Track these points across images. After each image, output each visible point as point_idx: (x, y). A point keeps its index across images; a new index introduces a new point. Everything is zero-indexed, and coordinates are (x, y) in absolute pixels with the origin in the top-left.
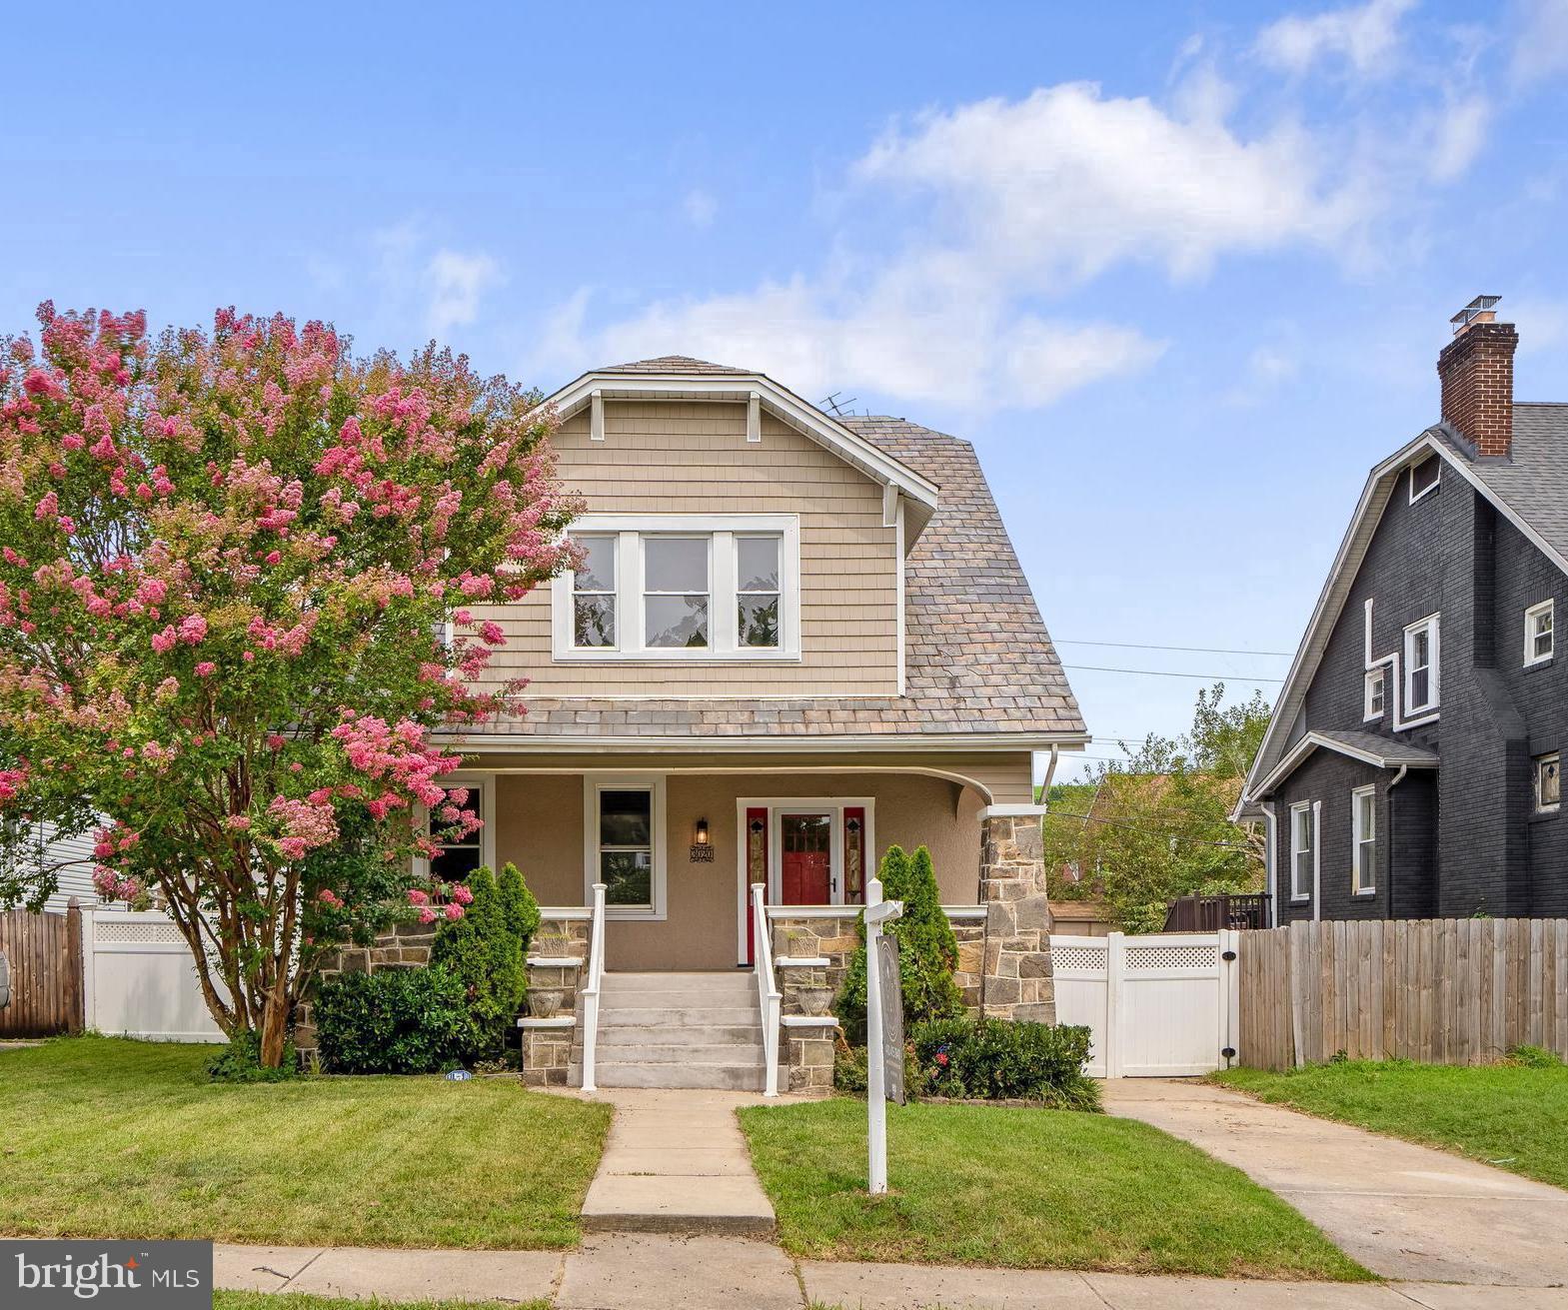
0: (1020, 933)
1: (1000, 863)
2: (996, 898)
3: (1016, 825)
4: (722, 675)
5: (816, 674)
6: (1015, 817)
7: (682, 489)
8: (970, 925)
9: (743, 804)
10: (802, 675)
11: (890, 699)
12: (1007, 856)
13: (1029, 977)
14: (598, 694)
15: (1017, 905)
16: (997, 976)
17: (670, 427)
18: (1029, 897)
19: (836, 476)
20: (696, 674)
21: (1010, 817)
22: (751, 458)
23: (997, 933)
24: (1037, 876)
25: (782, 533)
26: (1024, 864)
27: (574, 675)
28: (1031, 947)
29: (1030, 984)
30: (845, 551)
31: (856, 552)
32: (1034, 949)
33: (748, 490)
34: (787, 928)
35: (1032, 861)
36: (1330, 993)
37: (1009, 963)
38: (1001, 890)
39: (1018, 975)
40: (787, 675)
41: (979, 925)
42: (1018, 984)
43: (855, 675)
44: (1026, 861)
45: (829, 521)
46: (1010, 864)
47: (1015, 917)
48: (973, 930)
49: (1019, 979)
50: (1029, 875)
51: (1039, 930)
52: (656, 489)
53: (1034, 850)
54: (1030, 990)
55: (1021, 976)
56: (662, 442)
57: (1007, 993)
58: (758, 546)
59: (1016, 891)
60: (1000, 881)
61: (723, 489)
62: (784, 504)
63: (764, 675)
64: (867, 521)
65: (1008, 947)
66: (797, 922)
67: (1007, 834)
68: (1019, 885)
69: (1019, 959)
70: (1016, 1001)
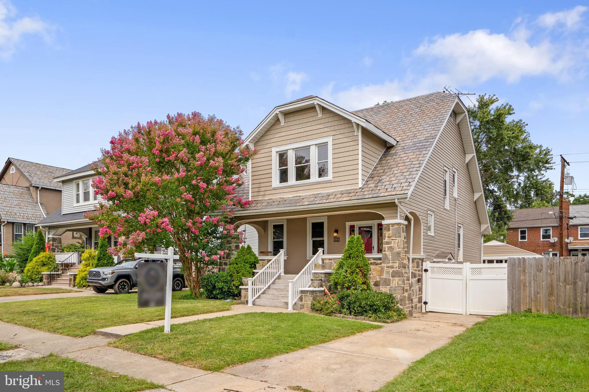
0: (392, 263)
1: (386, 240)
2: (385, 251)
3: (392, 227)
4: (312, 187)
5: (336, 184)
6: (391, 224)
7: (302, 135)
8: (378, 260)
9: (348, 224)
10: (333, 184)
11: (356, 189)
12: (389, 237)
13: (394, 277)
14: (282, 196)
15: (391, 253)
16: (384, 277)
17: (300, 117)
18: (395, 250)
19: (342, 122)
20: (306, 188)
21: (390, 224)
22: (319, 122)
23: (384, 262)
24: (398, 243)
25: (327, 142)
26: (394, 240)
27: (277, 191)
28: (395, 267)
29: (394, 280)
30: (344, 145)
31: (348, 144)
32: (396, 268)
33: (319, 131)
34: (327, 261)
35: (396, 239)
36: (524, 286)
37: (388, 273)
38: (386, 248)
39: (391, 276)
40: (329, 185)
41: (381, 260)
42: (390, 280)
43: (347, 183)
44: (394, 239)
45: (340, 136)
46: (389, 240)
47: (390, 257)
48: (379, 262)
49: (391, 278)
50: (395, 243)
51: (398, 262)
52: (296, 136)
53: (397, 235)
54: (394, 282)
55: (392, 277)
56: (298, 122)
57: (387, 282)
58: (322, 147)
59: (391, 249)
60: (386, 245)
61: (312, 132)
62: (328, 134)
63: (323, 186)
64: (351, 134)
65: (388, 267)
66: (330, 259)
67: (389, 230)
68: (392, 247)
69: (391, 271)
70: (390, 285)
